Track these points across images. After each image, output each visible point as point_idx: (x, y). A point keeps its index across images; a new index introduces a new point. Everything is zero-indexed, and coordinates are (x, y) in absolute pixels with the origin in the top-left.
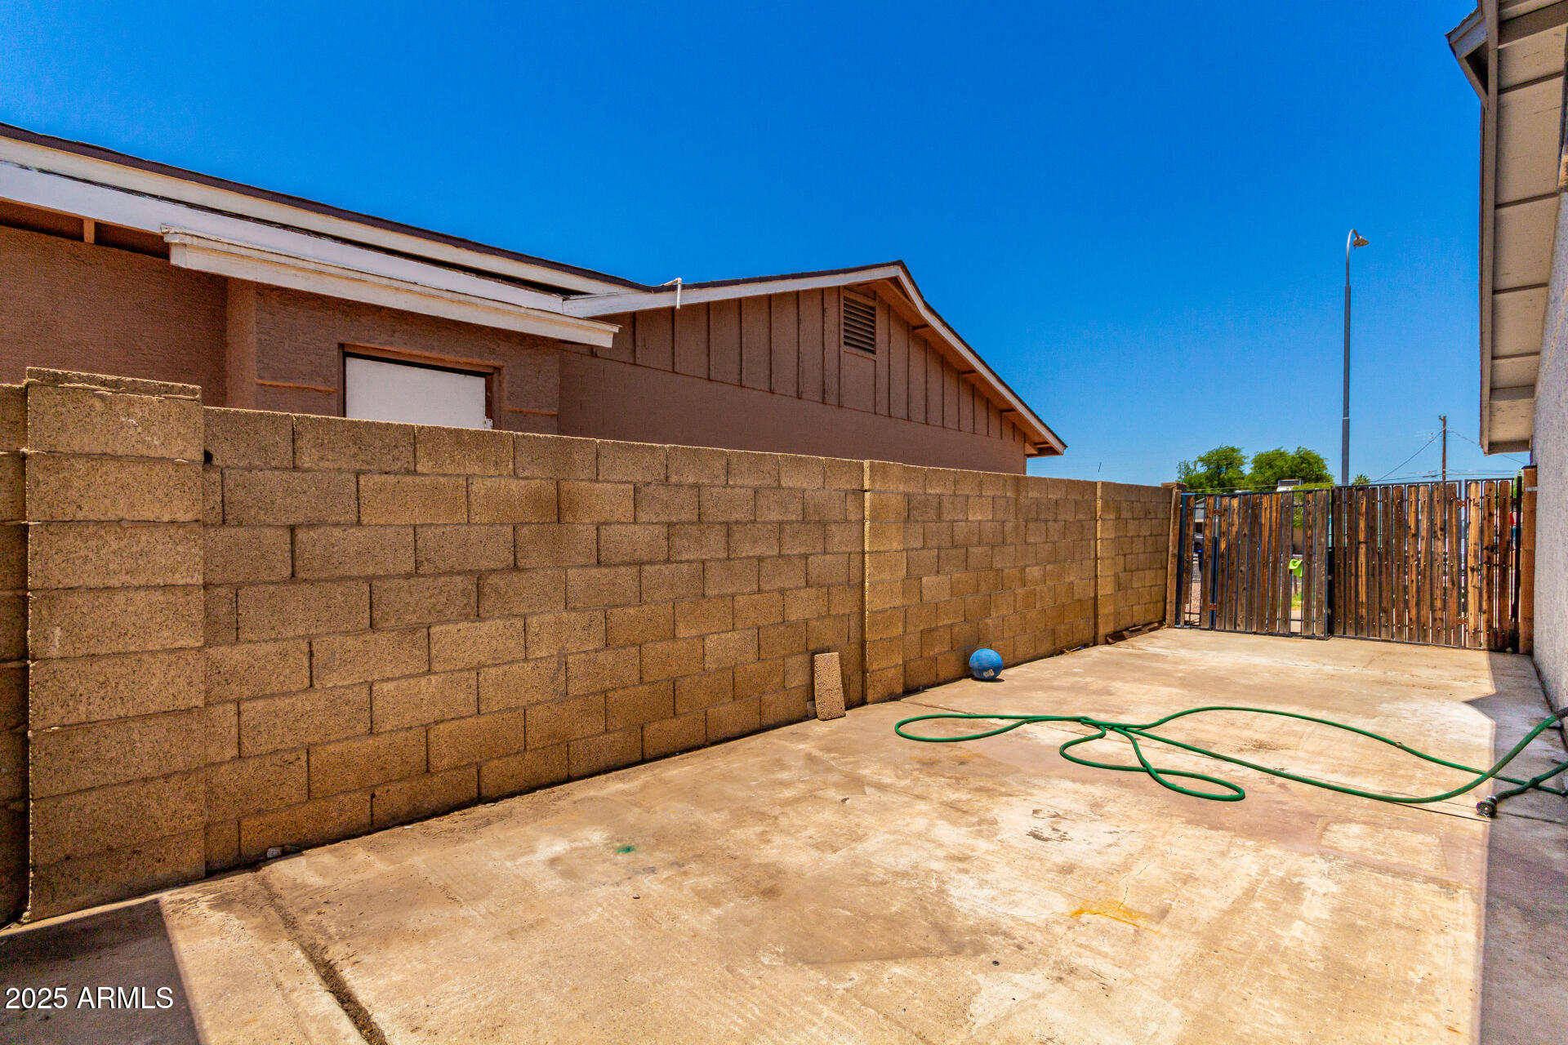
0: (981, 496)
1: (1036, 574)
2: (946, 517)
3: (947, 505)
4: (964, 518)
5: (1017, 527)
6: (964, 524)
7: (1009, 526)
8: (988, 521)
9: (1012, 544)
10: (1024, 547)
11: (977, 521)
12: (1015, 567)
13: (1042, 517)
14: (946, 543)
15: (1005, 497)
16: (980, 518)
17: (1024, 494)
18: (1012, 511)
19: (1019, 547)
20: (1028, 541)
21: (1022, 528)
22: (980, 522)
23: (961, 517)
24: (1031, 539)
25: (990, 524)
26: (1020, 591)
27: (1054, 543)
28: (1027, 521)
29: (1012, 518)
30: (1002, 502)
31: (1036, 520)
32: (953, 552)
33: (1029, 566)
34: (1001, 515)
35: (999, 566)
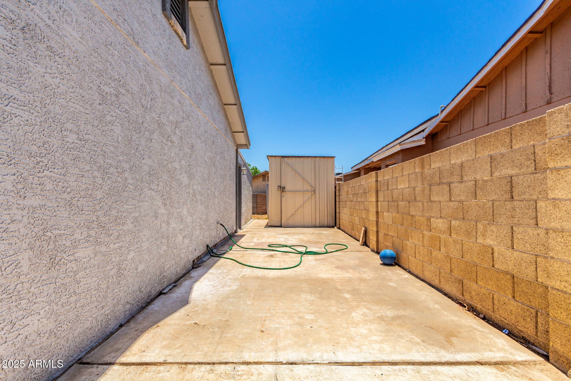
0: (403, 176)
1: (440, 225)
2: (390, 188)
3: (390, 183)
4: (396, 188)
5: (423, 190)
6: (396, 190)
7: (418, 189)
8: (406, 188)
9: (420, 201)
10: (430, 203)
11: (401, 188)
12: (424, 216)
13: (445, 181)
14: (390, 200)
15: (415, 172)
16: (402, 187)
17: (427, 167)
18: (420, 181)
19: (425, 204)
20: (432, 199)
21: (427, 191)
22: (402, 189)
23: (395, 187)
24: (435, 198)
25: (407, 189)
26: (426, 233)
27: (461, 202)
28: (430, 185)
29: (419, 184)
30: (413, 176)
31: (439, 184)
32: (393, 203)
33: (433, 217)
34: (413, 184)
35: (413, 214)
